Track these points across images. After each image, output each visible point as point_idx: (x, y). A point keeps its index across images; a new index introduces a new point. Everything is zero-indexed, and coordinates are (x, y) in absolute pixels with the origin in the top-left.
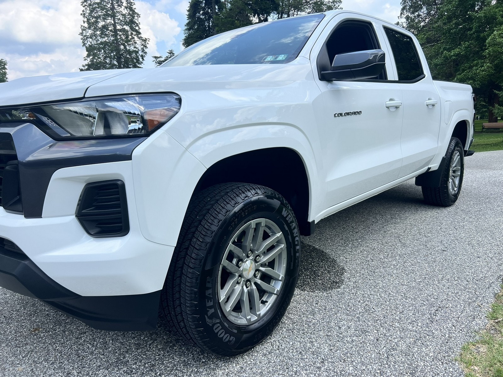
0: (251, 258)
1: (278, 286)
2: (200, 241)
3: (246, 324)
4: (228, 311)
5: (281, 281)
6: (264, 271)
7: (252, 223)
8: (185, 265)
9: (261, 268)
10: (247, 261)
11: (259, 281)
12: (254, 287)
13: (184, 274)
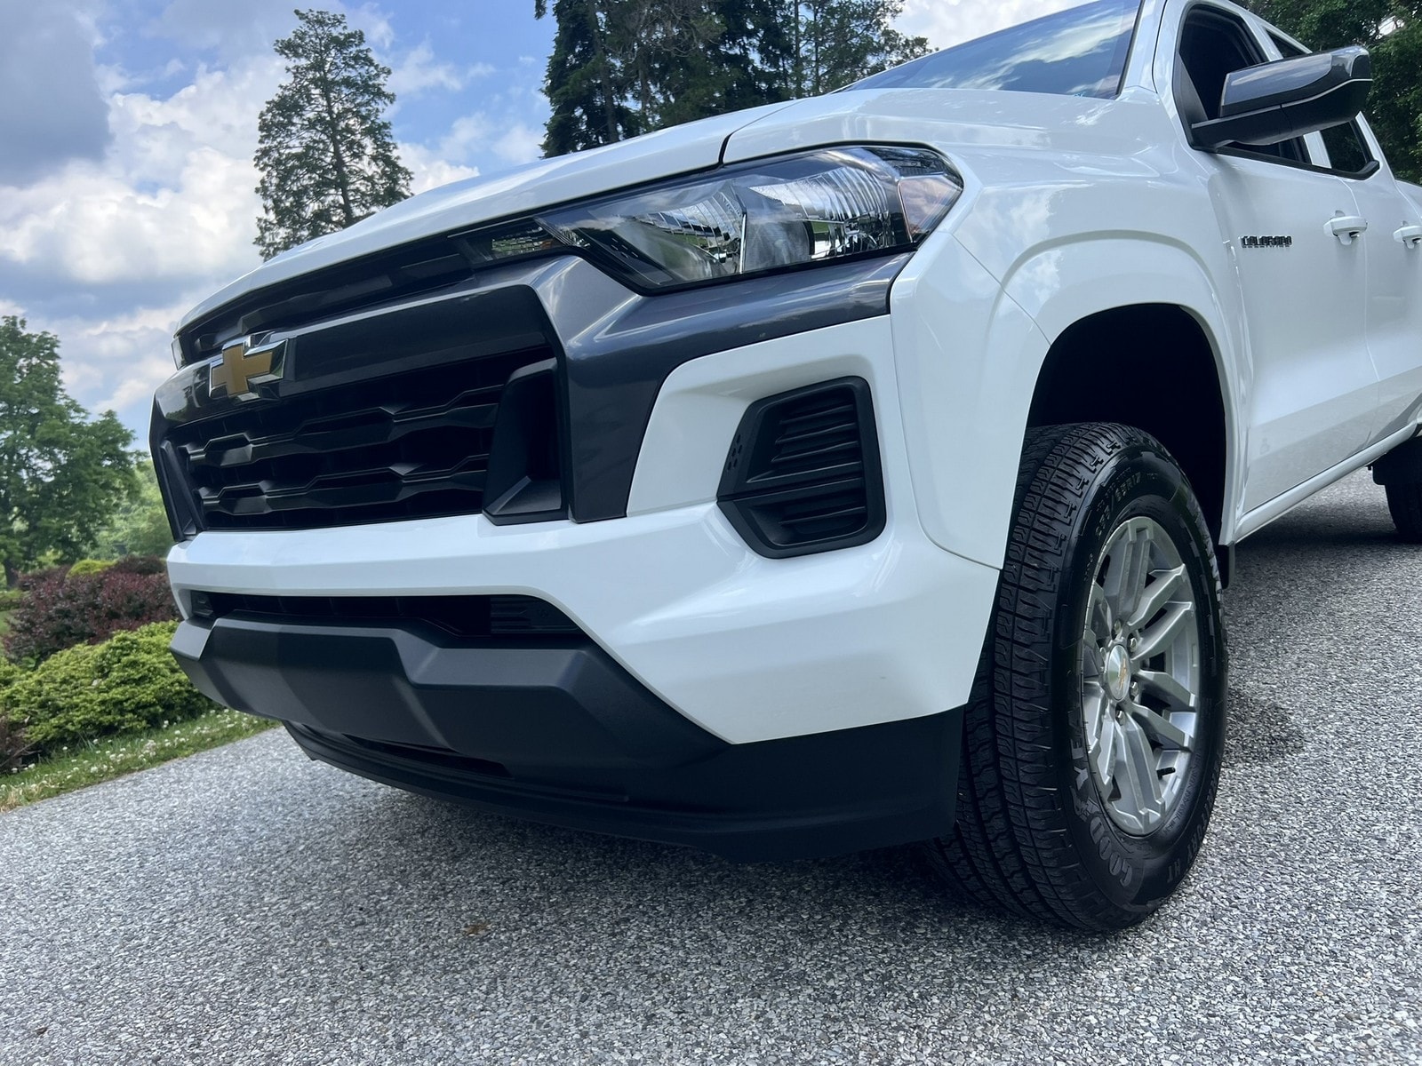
0: (1120, 639)
1: (1188, 726)
2: (1034, 568)
3: (1141, 830)
4: (1105, 783)
5: (1192, 710)
6: (1151, 678)
7: (1129, 526)
8: (997, 640)
9: (1143, 673)
10: (1113, 646)
11: (1145, 711)
12: (1135, 726)
13: (1000, 667)
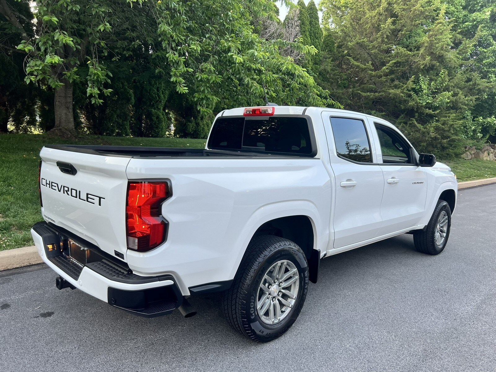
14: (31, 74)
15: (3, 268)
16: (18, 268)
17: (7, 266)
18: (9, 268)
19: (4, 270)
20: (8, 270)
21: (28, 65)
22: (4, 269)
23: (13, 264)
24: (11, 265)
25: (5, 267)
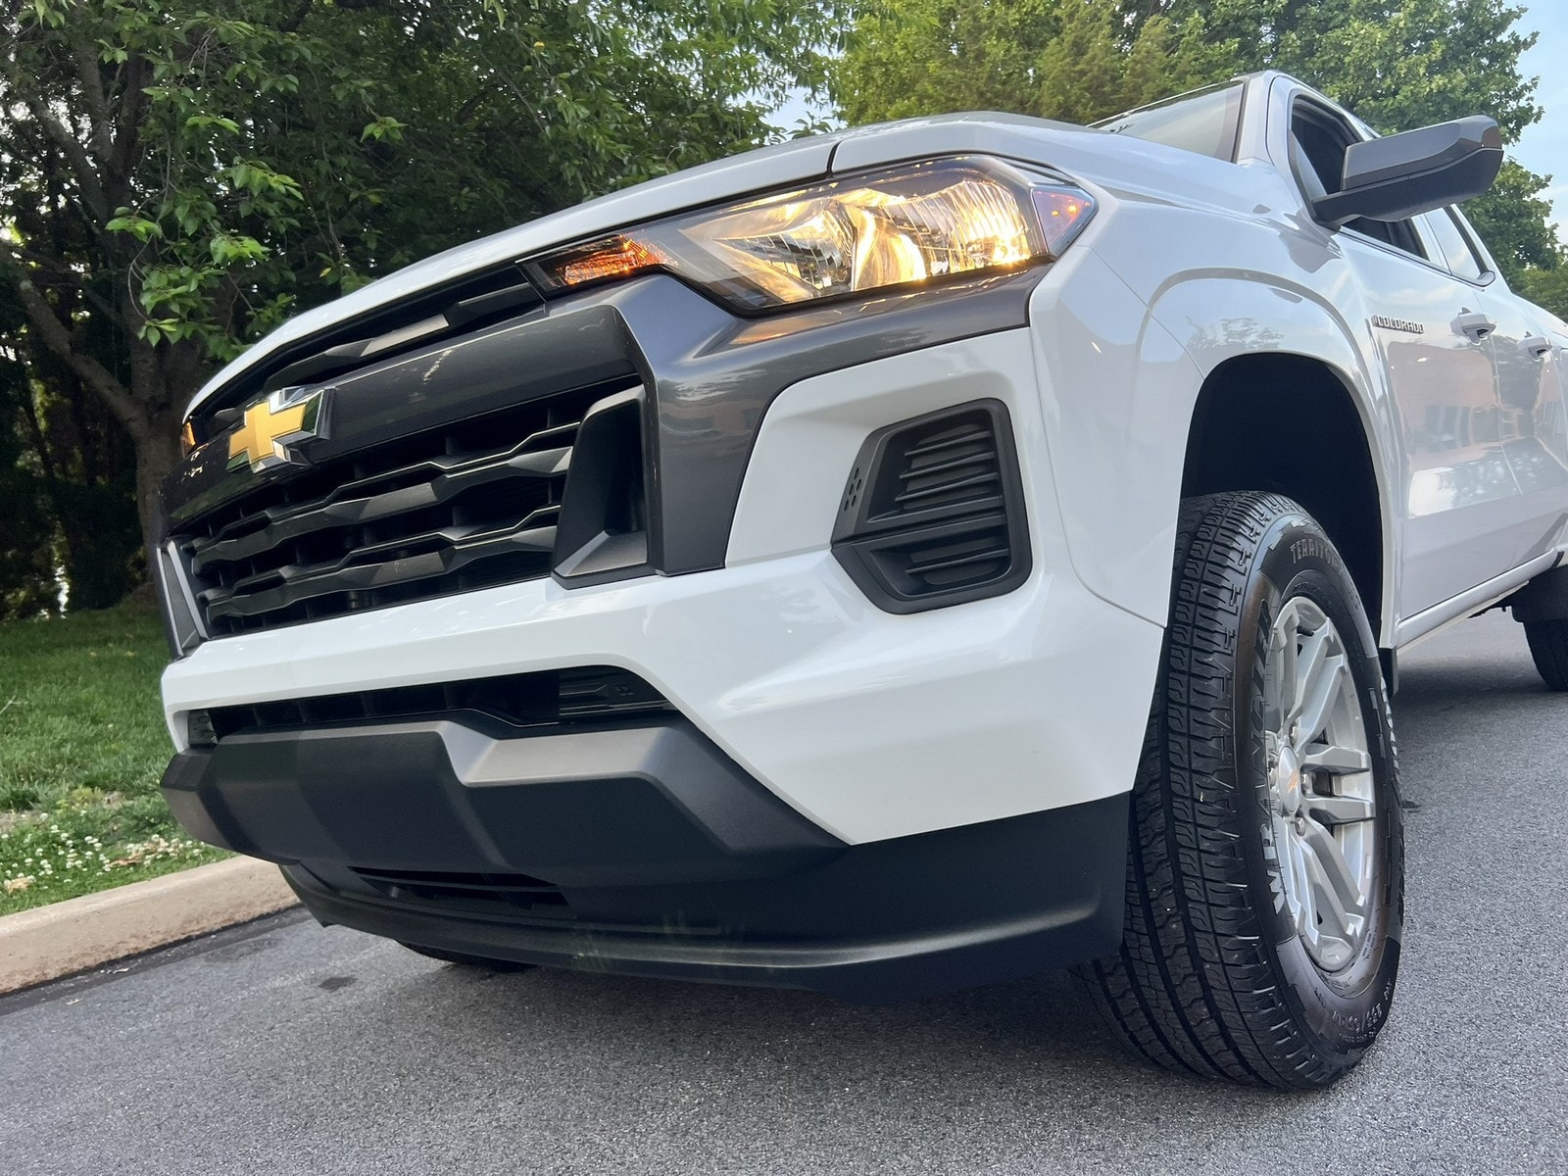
14: (161, 311)
15: (220, 919)
16: (268, 916)
17: (231, 910)
18: (239, 917)
19: (224, 929)
20: (237, 925)
21: (145, 286)
22: (225, 925)
23: (250, 904)
24: (244, 908)
25: (226, 917)
